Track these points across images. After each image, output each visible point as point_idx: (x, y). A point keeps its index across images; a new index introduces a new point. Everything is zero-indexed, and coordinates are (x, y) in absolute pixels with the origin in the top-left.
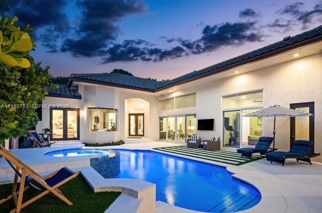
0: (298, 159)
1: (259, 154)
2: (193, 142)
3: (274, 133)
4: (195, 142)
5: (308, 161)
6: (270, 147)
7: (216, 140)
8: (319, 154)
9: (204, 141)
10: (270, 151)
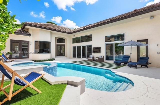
0: (142, 66)
1: (123, 63)
2: (91, 58)
3: (131, 54)
4: (92, 58)
5: (146, 66)
6: (129, 60)
7: (102, 57)
8: (151, 63)
9: (96, 58)
10: (129, 62)
